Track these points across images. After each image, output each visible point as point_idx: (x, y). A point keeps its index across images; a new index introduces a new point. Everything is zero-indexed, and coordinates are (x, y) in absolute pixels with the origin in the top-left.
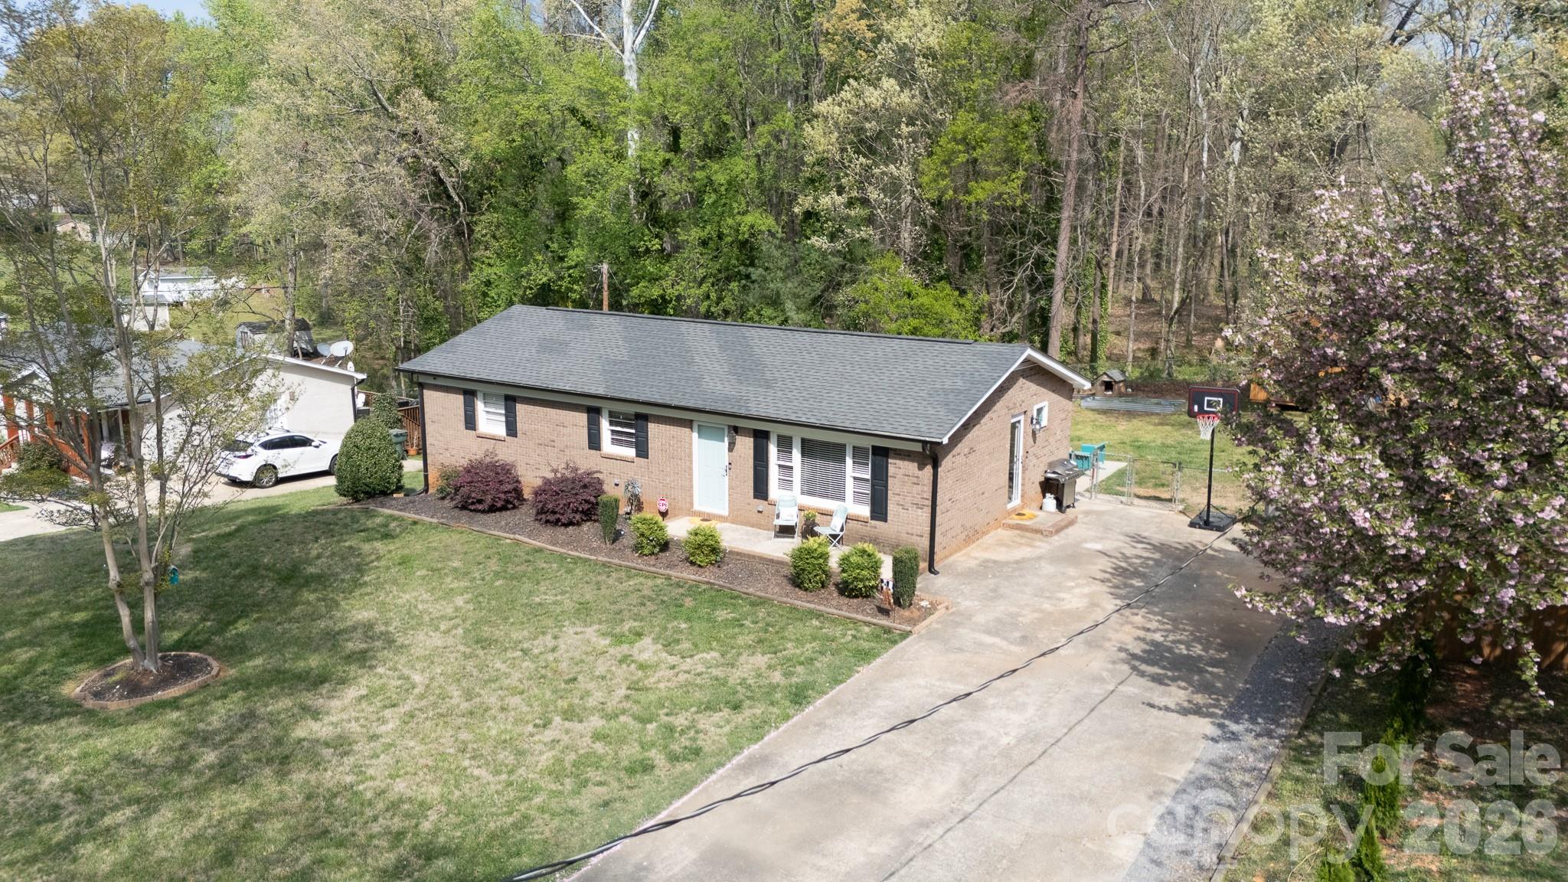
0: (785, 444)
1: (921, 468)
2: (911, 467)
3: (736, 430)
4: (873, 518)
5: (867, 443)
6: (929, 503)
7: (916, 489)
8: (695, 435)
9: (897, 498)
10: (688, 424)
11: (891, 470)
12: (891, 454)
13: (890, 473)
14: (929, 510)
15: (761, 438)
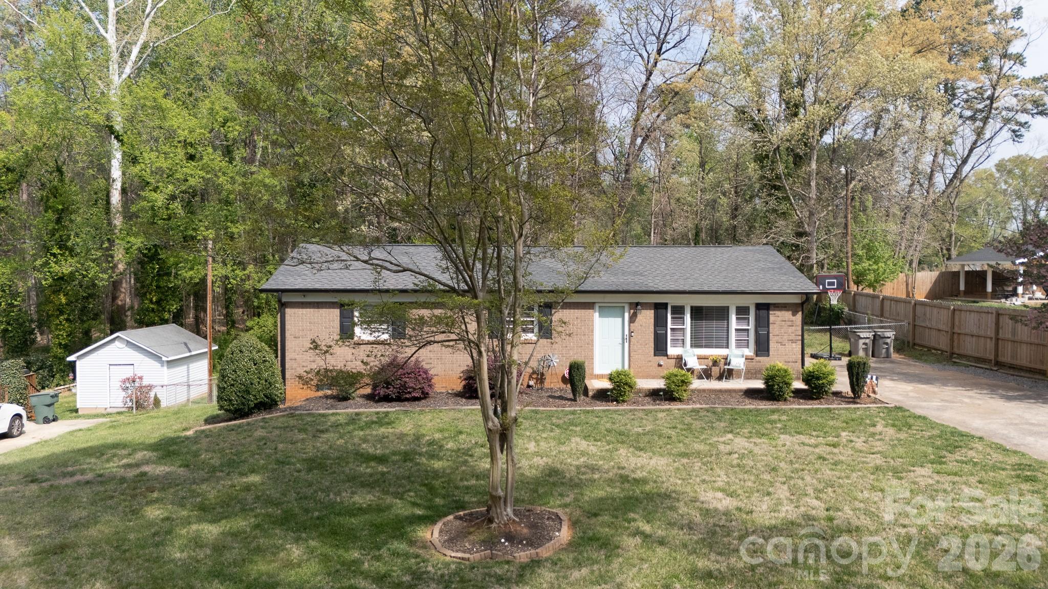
0: (678, 311)
1: (794, 315)
2: (787, 315)
3: (635, 306)
4: (757, 355)
5: (750, 302)
6: (800, 338)
7: (791, 330)
8: (597, 314)
9: (776, 338)
10: (589, 306)
11: (772, 318)
12: (772, 307)
13: (771, 321)
14: (800, 342)
15: (660, 308)
